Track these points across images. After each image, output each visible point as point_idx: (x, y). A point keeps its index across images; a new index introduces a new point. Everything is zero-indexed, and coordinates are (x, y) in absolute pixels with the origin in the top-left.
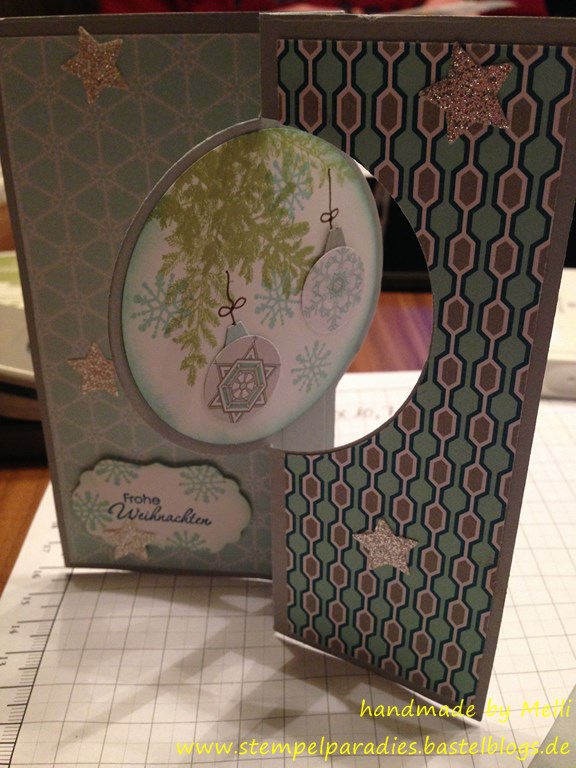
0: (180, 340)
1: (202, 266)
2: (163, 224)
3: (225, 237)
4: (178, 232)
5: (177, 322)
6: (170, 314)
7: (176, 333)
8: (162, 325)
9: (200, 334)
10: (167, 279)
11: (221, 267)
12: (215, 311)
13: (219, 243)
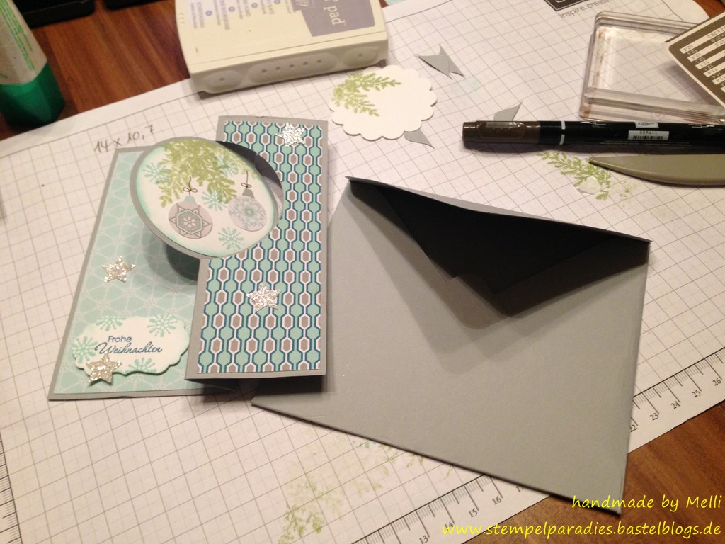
0: (162, 188)
1: (179, 170)
2: (166, 150)
3: (192, 165)
4: (171, 155)
5: (163, 182)
6: (160, 178)
7: (161, 185)
8: (155, 179)
9: (172, 191)
10: (162, 166)
11: (188, 174)
12: (182, 187)
13: (189, 167)
